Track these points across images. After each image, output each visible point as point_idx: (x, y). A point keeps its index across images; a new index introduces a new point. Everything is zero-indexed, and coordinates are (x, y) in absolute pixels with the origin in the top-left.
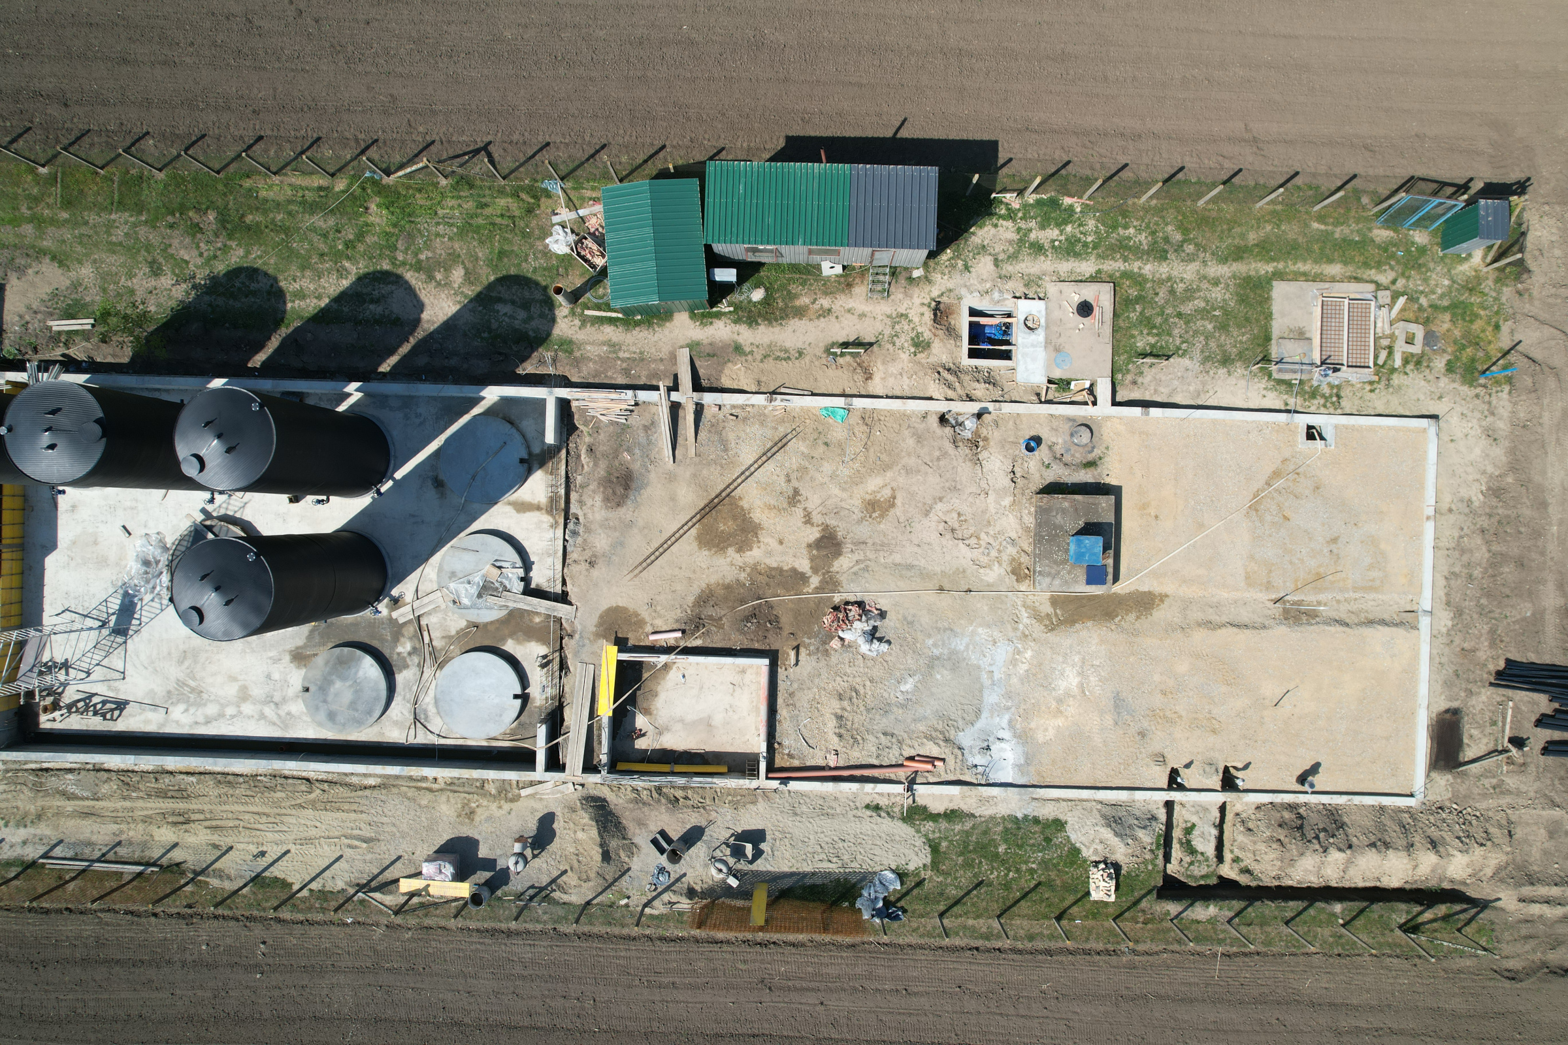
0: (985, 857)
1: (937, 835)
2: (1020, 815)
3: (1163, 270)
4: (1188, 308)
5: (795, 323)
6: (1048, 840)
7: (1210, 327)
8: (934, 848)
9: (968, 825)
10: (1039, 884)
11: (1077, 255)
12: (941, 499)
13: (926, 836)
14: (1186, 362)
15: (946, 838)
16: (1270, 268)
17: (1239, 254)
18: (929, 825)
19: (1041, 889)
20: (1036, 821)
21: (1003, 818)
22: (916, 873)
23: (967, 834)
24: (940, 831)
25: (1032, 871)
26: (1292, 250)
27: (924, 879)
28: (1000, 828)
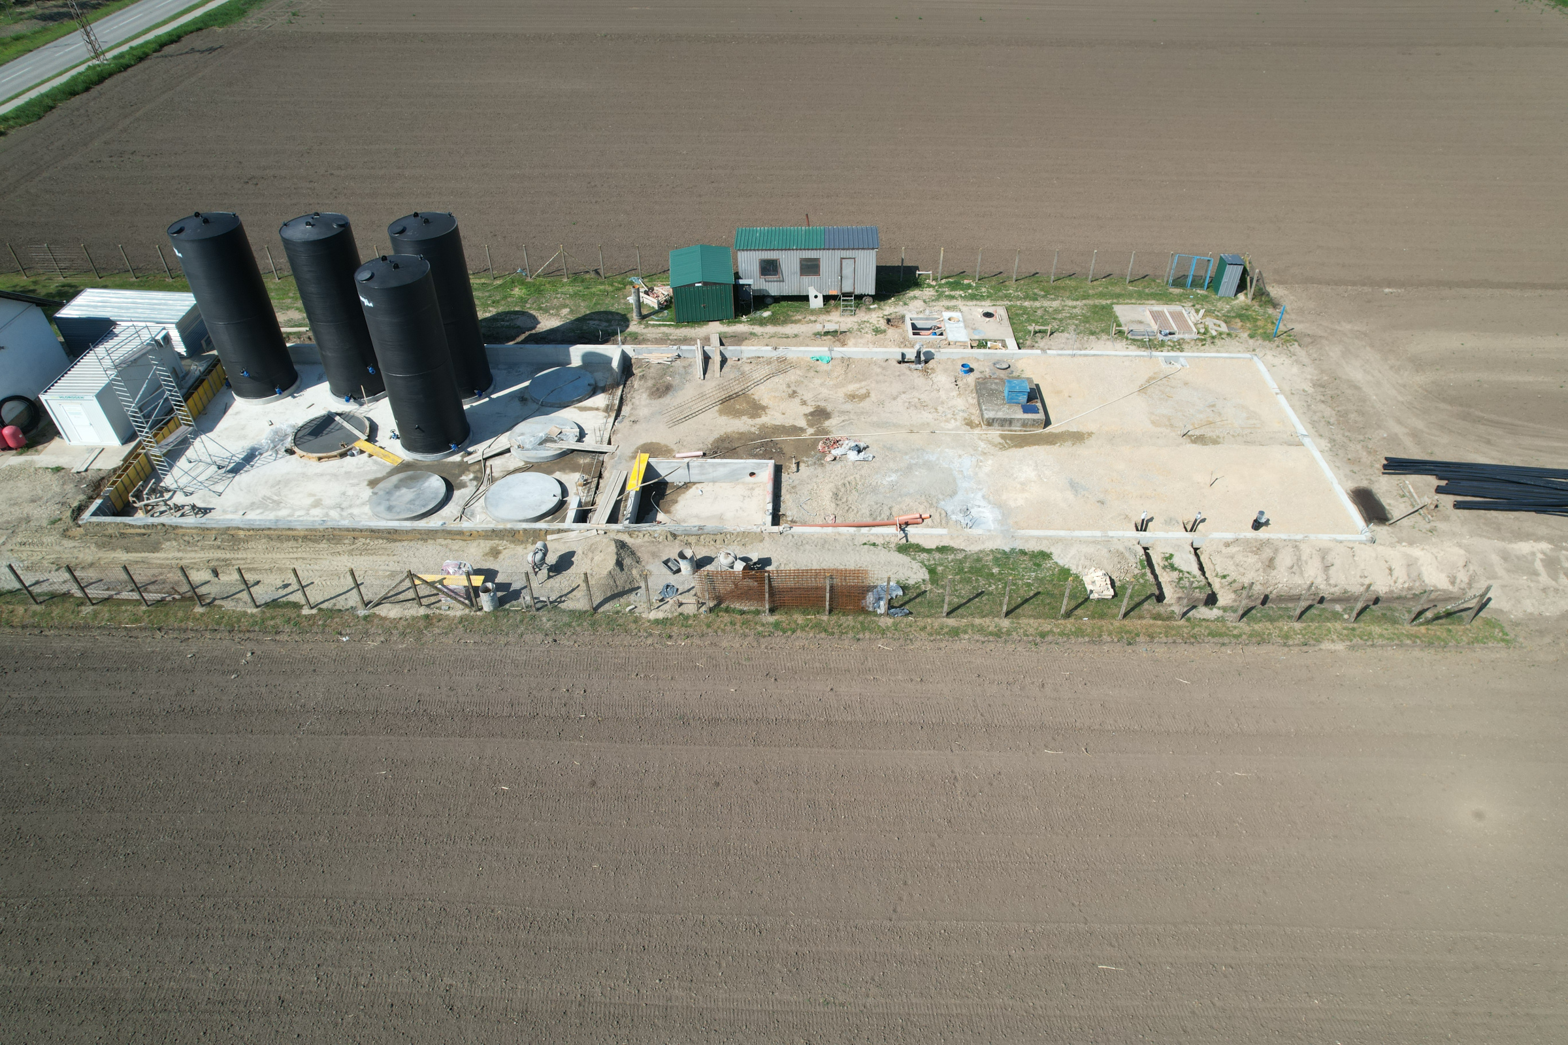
0: (981, 576)
1: (933, 562)
2: (1007, 549)
3: (1037, 304)
4: (1060, 316)
5: (790, 326)
6: (1039, 565)
7: (1077, 322)
8: (932, 571)
9: (960, 556)
10: (1038, 593)
11: (976, 299)
12: (904, 393)
13: (922, 562)
14: (1066, 335)
15: (941, 565)
16: (1109, 302)
17: (1086, 297)
18: (924, 556)
19: (1040, 597)
20: (1023, 553)
21: (992, 551)
22: (917, 586)
23: (961, 562)
24: (934, 559)
25: (1029, 585)
26: (1118, 296)
27: (926, 591)
28: (991, 557)
